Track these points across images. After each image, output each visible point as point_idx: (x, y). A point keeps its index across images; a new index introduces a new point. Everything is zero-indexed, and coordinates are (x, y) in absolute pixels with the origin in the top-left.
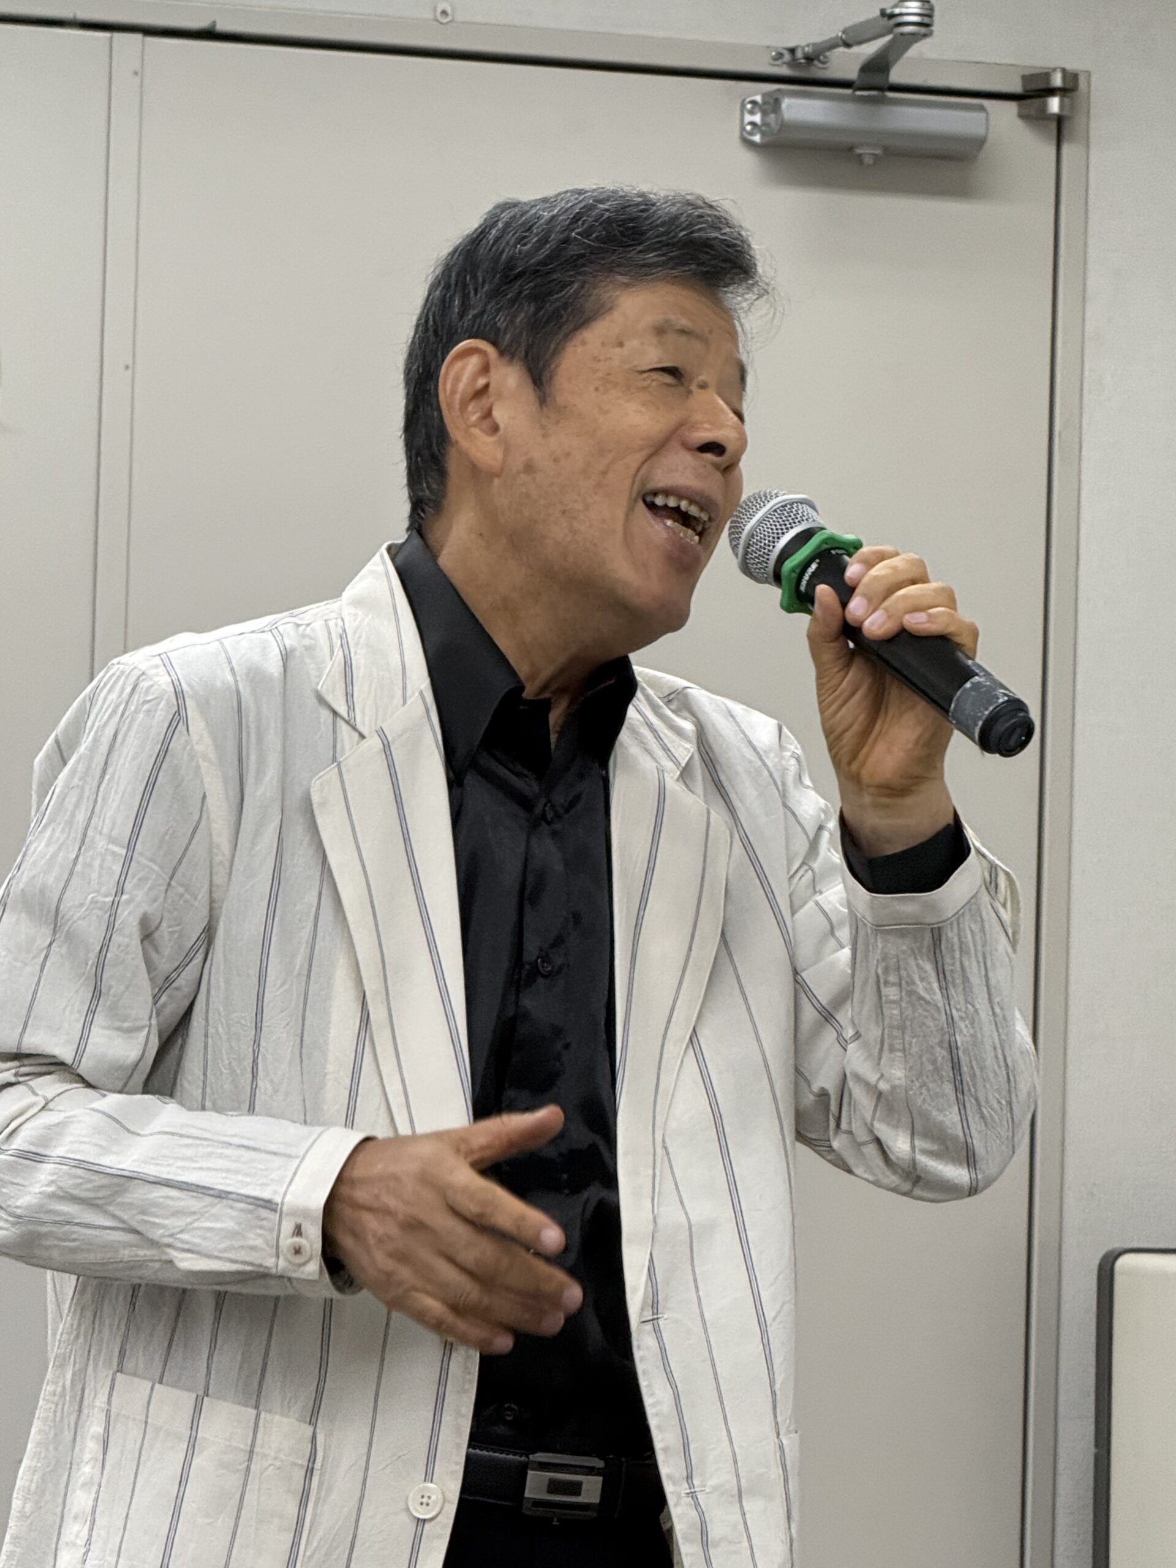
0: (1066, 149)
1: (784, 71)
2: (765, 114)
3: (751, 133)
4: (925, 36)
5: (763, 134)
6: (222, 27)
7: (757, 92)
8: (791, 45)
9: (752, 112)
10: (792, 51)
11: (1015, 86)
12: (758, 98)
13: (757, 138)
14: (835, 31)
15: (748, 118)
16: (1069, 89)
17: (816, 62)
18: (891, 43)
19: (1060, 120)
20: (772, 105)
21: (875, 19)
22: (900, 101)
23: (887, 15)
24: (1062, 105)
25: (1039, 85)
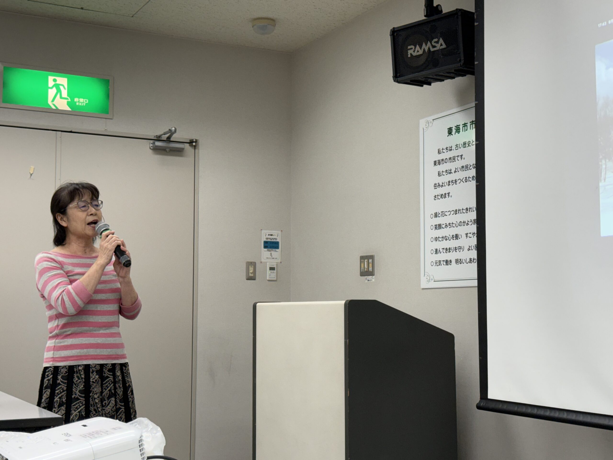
0: (196, 150)
1: (155, 139)
2: (153, 144)
3: (151, 147)
4: (175, 133)
5: (153, 147)
6: (73, 131)
7: (152, 141)
8: (156, 135)
9: (151, 144)
10: (157, 136)
11: (189, 141)
12: (152, 142)
13: (152, 148)
14: (162, 133)
15: (151, 145)
16: (196, 142)
17: (160, 138)
18: (171, 134)
19: (195, 146)
20: (154, 143)
21: (168, 131)
22: (172, 143)
23: (170, 130)
24: (195, 144)
25: (192, 141)
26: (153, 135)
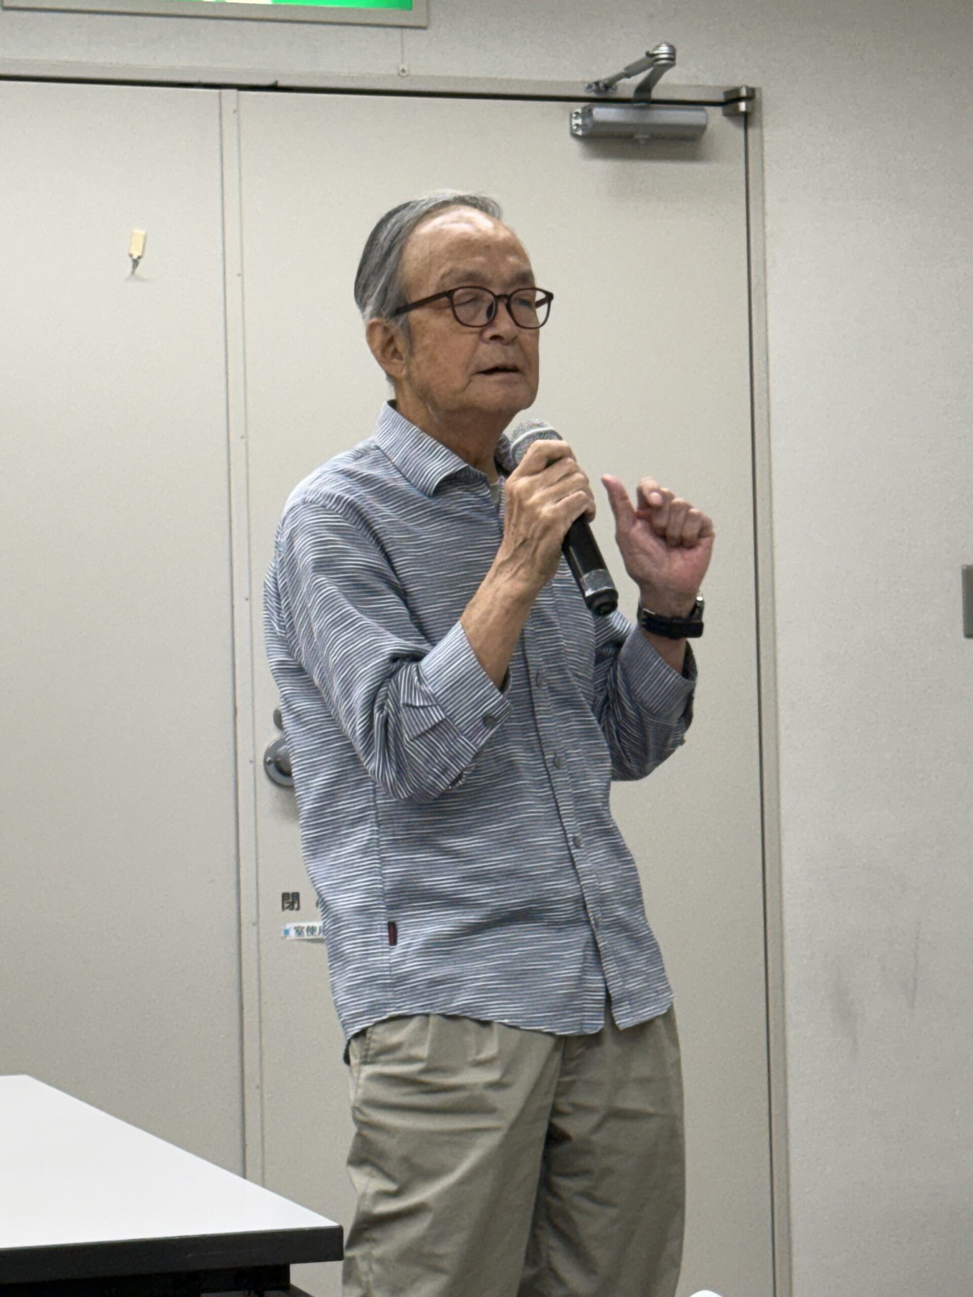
0: (751, 131)
1: (593, 95)
2: (583, 119)
3: (576, 130)
4: (670, 66)
5: (583, 130)
6: (282, 83)
7: (578, 107)
9: (576, 118)
10: (597, 83)
11: (720, 97)
12: (579, 111)
13: (580, 133)
14: (621, 69)
15: (574, 122)
17: (610, 90)
18: (652, 73)
19: (746, 115)
20: (587, 113)
21: (641, 61)
22: (659, 109)
23: (649, 55)
24: (746, 107)
25: (733, 96)
26: (584, 82)
